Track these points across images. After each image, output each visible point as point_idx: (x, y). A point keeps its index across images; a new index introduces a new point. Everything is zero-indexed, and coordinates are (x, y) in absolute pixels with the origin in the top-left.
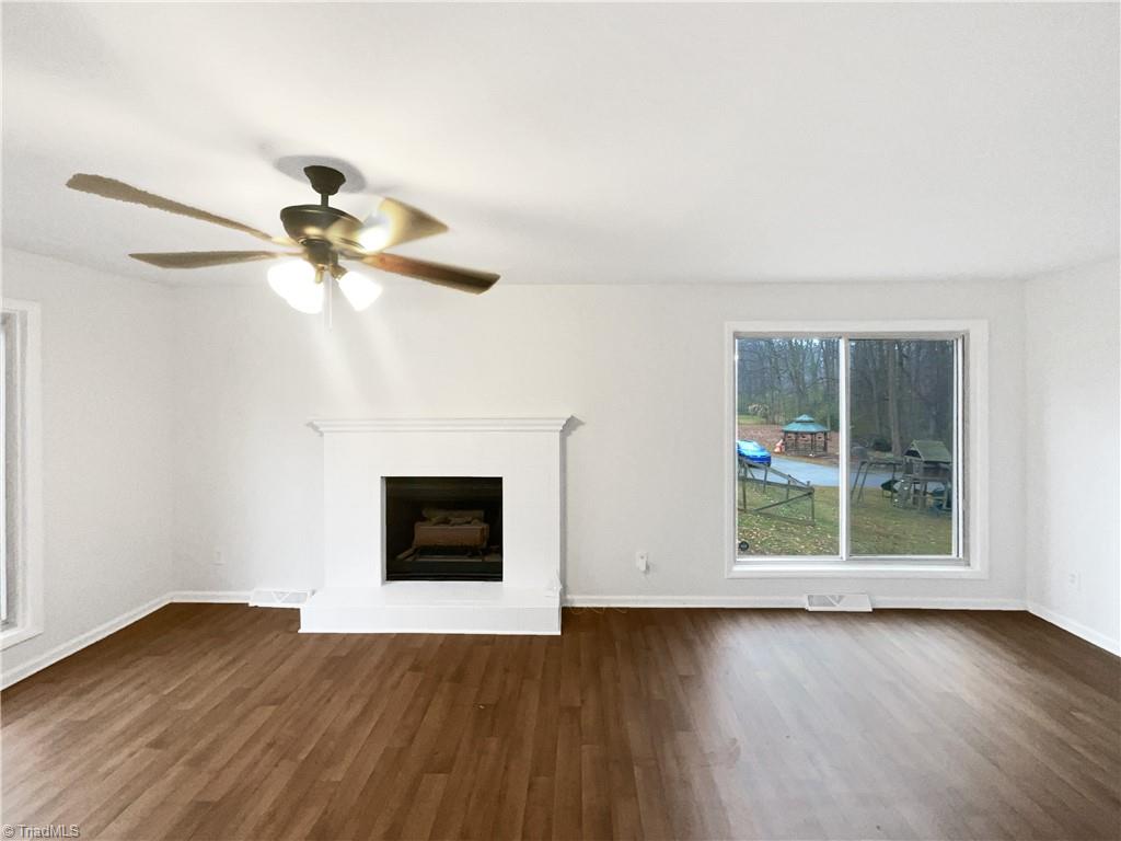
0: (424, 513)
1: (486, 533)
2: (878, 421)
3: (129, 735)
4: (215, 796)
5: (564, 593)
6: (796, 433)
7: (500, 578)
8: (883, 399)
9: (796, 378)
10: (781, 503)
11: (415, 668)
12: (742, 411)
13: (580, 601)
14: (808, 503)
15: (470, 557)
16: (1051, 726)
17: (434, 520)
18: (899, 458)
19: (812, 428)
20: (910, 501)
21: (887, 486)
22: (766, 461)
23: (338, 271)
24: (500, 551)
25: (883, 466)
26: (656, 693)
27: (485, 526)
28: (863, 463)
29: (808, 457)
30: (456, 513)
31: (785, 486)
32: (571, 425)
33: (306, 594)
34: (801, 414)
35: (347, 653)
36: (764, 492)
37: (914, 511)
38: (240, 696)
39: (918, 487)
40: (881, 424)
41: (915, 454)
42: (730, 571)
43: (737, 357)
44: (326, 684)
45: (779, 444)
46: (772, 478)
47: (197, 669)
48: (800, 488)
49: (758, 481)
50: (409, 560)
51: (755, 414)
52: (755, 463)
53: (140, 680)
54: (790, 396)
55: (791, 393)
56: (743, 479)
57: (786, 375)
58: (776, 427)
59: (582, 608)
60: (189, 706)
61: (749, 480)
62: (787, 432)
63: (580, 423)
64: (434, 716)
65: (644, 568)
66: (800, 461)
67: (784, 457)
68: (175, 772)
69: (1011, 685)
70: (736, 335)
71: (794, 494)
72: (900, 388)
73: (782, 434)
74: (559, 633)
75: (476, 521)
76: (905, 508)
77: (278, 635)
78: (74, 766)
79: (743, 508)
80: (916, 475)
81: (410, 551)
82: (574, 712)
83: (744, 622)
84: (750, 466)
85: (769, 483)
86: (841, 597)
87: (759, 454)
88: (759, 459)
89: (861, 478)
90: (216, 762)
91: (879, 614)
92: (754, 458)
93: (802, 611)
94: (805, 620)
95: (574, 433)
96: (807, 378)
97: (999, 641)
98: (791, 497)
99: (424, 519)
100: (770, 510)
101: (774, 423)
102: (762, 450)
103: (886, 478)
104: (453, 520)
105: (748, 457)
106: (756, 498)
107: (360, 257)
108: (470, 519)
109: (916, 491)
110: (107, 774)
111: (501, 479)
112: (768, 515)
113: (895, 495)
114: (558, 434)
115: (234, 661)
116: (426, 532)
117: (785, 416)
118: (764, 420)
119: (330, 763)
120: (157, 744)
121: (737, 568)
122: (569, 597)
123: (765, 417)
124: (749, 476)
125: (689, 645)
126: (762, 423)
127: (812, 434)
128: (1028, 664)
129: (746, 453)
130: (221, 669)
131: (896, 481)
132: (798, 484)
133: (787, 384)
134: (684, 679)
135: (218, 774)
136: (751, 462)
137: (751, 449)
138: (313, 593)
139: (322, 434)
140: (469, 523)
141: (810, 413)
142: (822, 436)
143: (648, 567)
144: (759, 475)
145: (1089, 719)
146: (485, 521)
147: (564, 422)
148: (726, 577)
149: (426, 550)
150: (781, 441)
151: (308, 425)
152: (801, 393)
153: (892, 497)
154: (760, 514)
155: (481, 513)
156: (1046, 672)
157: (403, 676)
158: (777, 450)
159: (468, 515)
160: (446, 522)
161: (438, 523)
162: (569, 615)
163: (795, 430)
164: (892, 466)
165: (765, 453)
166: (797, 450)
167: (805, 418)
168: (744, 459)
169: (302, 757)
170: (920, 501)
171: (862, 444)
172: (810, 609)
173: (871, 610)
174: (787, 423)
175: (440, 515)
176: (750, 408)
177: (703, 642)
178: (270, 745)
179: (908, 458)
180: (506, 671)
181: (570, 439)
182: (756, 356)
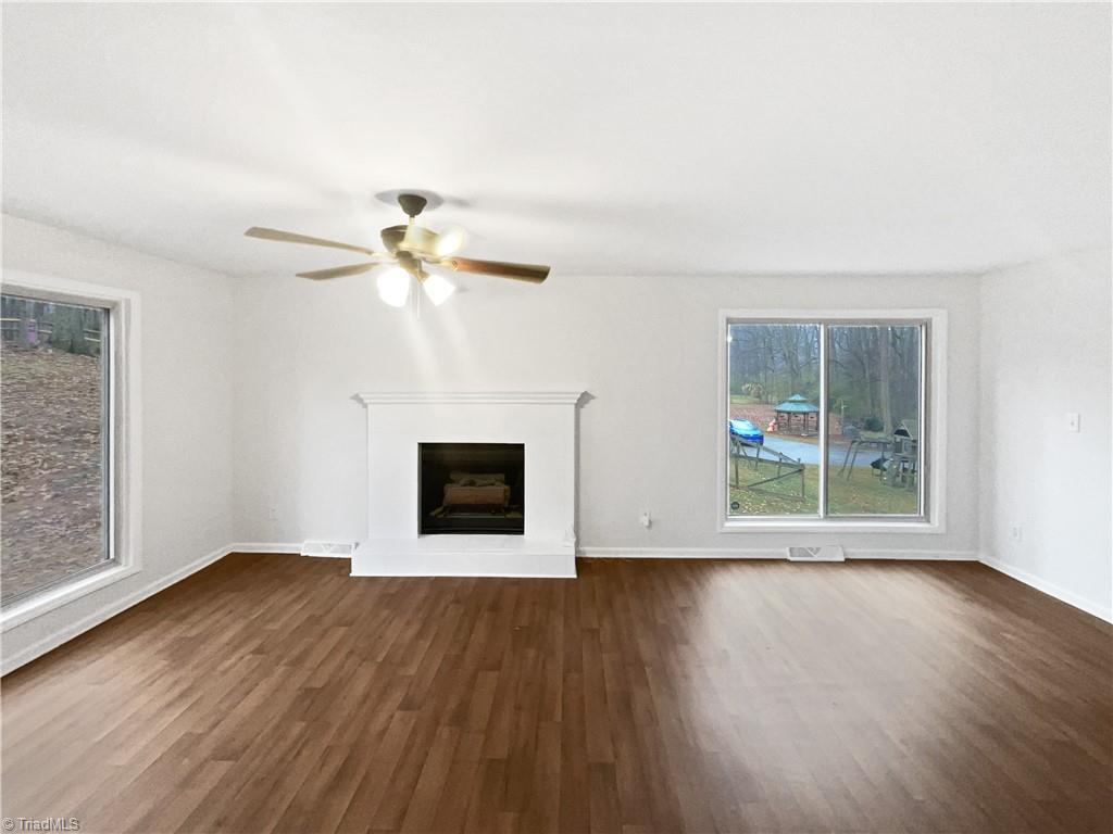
0: (452, 476)
1: (508, 494)
2: (869, 401)
3: (234, 645)
4: (318, 684)
5: (577, 544)
6: (789, 413)
7: (522, 532)
8: (874, 379)
9: (789, 358)
10: (772, 480)
11: (457, 601)
12: (735, 391)
13: (593, 552)
14: (799, 481)
15: (494, 514)
16: (983, 642)
17: (462, 482)
18: (890, 438)
19: (804, 408)
20: (899, 479)
21: (876, 465)
22: (760, 439)
23: (423, 275)
24: (521, 509)
25: (874, 445)
26: (661, 621)
27: (507, 487)
28: (853, 442)
29: (799, 436)
30: (480, 476)
31: (777, 463)
32: (584, 398)
33: (350, 546)
34: (793, 394)
35: (395, 592)
36: (756, 470)
37: (903, 489)
38: (314, 620)
39: (906, 465)
40: (873, 406)
41: (904, 433)
42: (722, 526)
43: (730, 339)
44: (385, 613)
45: (771, 424)
46: (764, 455)
47: (272, 600)
48: (789, 465)
49: (751, 458)
50: (440, 516)
51: (749, 394)
52: (749, 442)
53: (228, 609)
54: (784, 376)
55: (785, 372)
56: (736, 457)
57: (779, 355)
58: (769, 407)
59: (592, 559)
60: (275, 626)
61: (741, 457)
62: (779, 412)
63: (593, 398)
64: (480, 634)
65: (647, 523)
66: (794, 441)
67: (776, 436)
68: (280, 670)
69: (954, 614)
70: (729, 321)
71: (785, 471)
72: (893, 368)
73: (775, 414)
74: (575, 576)
75: (498, 483)
76: (894, 486)
77: (332, 578)
78: (196, 667)
79: (735, 485)
80: (904, 454)
81: (440, 509)
82: (594, 633)
83: (735, 570)
84: (743, 444)
85: (761, 460)
86: (818, 549)
87: (752, 433)
88: (752, 438)
89: (851, 456)
90: (310, 663)
91: (850, 563)
92: (747, 437)
93: (785, 561)
94: (788, 569)
95: (586, 406)
96: (801, 358)
97: (952, 584)
98: (781, 474)
99: (452, 482)
100: (762, 487)
101: (767, 403)
102: (755, 429)
103: (876, 456)
104: (479, 482)
105: (741, 436)
106: (749, 475)
107: (437, 262)
108: (493, 481)
109: (905, 469)
110: (224, 673)
111: (523, 445)
112: (760, 492)
113: (884, 473)
114: (573, 407)
115: (300, 597)
116: (456, 492)
117: (778, 396)
118: (757, 400)
119: (403, 663)
120: (258, 651)
121: (728, 524)
122: (581, 549)
123: (759, 397)
124: (742, 453)
125: (686, 586)
126: (755, 403)
127: (804, 413)
128: (971, 599)
129: (739, 432)
130: (295, 601)
131: (885, 460)
132: (789, 462)
133: (781, 364)
134: (683, 610)
135: (315, 671)
136: (744, 441)
137: (743, 427)
138: (357, 545)
139: (365, 406)
140: (492, 485)
141: (803, 393)
142: (815, 416)
143: (650, 522)
144: (751, 452)
145: (1014, 638)
146: (506, 484)
147: (579, 396)
148: (719, 530)
149: (455, 508)
150: (774, 421)
151: (352, 398)
152: (795, 372)
153: (881, 475)
154: (753, 490)
155: (502, 476)
156: (985, 605)
157: (447, 607)
158: (770, 429)
159: (492, 478)
160: (472, 484)
161: (465, 485)
162: (582, 563)
163: (788, 409)
164: (883, 445)
165: (758, 432)
166: (790, 430)
167: (798, 397)
168: (737, 438)
169: (380, 660)
170: (908, 480)
171: (855, 424)
172: (792, 559)
173: (843, 560)
174: (780, 403)
175: (467, 478)
176: (743, 388)
177: (699, 583)
178: (351, 652)
179: (899, 438)
180: (534, 603)
181: (583, 411)
182: (750, 336)
